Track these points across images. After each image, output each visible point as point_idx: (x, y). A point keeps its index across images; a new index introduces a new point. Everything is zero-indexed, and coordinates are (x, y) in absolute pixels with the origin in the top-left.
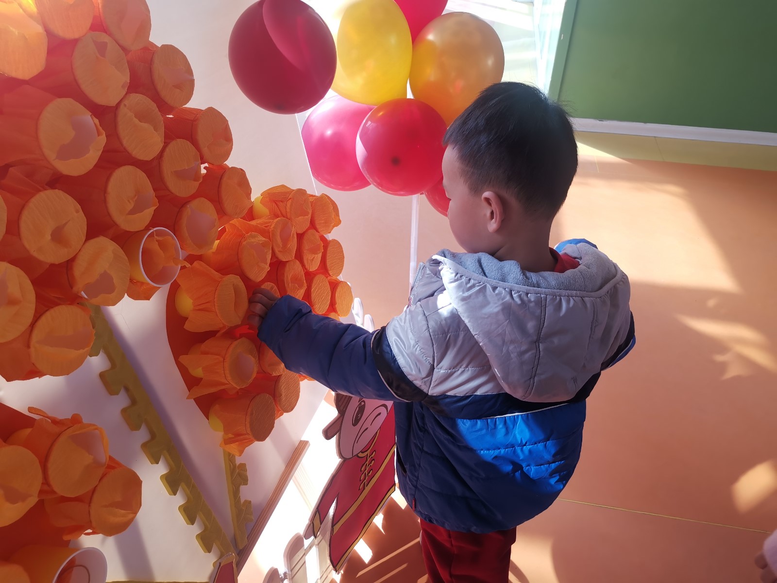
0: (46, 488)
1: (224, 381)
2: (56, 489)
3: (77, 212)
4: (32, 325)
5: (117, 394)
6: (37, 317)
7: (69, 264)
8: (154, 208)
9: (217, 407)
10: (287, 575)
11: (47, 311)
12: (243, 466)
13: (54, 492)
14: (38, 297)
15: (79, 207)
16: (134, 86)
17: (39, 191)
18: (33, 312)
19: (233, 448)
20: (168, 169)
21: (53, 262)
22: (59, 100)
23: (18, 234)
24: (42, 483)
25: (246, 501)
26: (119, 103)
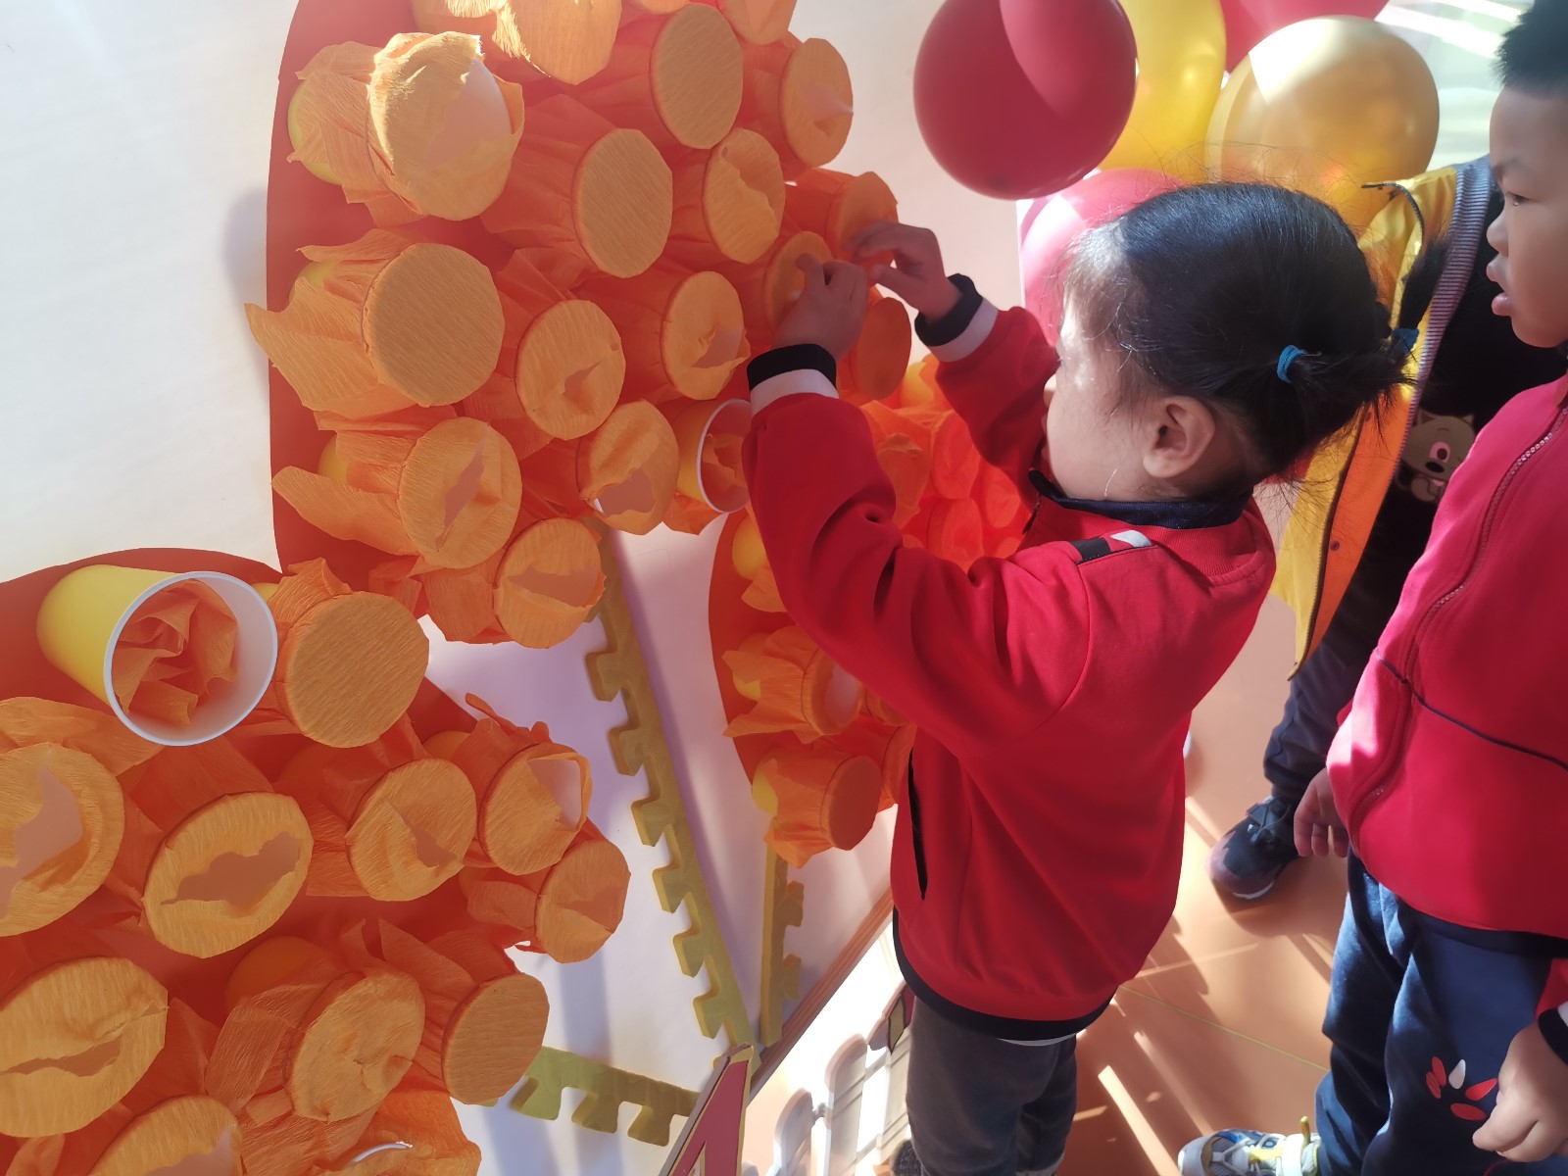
0: (477, 848)
1: (798, 715)
2: (492, 854)
3: (614, 348)
4: (508, 547)
5: (610, 699)
6: (517, 534)
7: (587, 441)
8: (741, 360)
9: (773, 763)
11: (535, 523)
12: (797, 889)
13: (488, 859)
14: (526, 499)
15: (618, 339)
16: (747, 117)
17: (558, 300)
18: (513, 522)
19: (790, 851)
21: (559, 437)
22: (620, 131)
23: (515, 376)
24: (474, 839)
25: (791, 957)
26: (716, 147)
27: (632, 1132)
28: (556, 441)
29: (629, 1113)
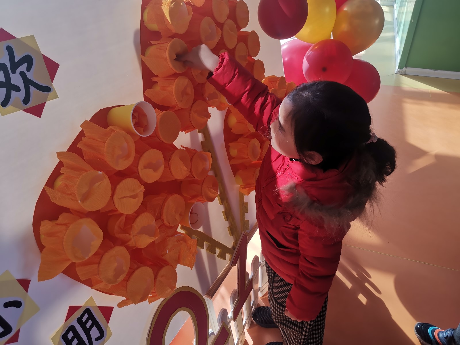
0: (191, 171)
1: (247, 157)
2: (193, 173)
4: (192, 106)
6: (193, 104)
9: (240, 171)
10: (261, 264)
11: (196, 101)
12: (247, 204)
18: (193, 100)
19: (245, 191)
20: (237, 54)
22: (207, 17)
25: (247, 220)
26: (224, 23)
27: (218, 256)
28: (199, 83)
29: (218, 251)
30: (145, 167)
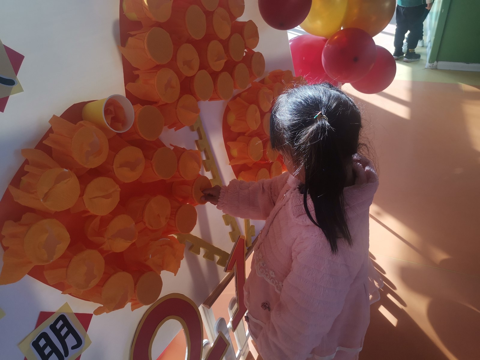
3: (197, 56)
4: (178, 100)
7: (193, 78)
8: (225, 60)
11: (184, 95)
14: (181, 89)
16: (220, 5)
17: (184, 43)
21: (187, 76)
22: (193, 5)
24: (177, 171)
25: (252, 226)
26: (214, 11)
27: (218, 263)
30: (121, 166)
